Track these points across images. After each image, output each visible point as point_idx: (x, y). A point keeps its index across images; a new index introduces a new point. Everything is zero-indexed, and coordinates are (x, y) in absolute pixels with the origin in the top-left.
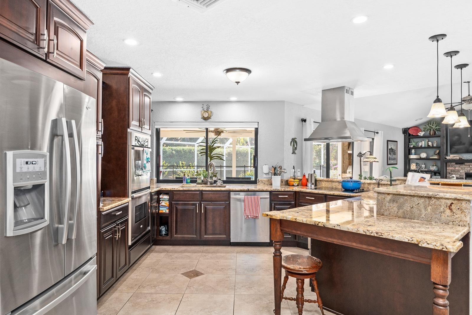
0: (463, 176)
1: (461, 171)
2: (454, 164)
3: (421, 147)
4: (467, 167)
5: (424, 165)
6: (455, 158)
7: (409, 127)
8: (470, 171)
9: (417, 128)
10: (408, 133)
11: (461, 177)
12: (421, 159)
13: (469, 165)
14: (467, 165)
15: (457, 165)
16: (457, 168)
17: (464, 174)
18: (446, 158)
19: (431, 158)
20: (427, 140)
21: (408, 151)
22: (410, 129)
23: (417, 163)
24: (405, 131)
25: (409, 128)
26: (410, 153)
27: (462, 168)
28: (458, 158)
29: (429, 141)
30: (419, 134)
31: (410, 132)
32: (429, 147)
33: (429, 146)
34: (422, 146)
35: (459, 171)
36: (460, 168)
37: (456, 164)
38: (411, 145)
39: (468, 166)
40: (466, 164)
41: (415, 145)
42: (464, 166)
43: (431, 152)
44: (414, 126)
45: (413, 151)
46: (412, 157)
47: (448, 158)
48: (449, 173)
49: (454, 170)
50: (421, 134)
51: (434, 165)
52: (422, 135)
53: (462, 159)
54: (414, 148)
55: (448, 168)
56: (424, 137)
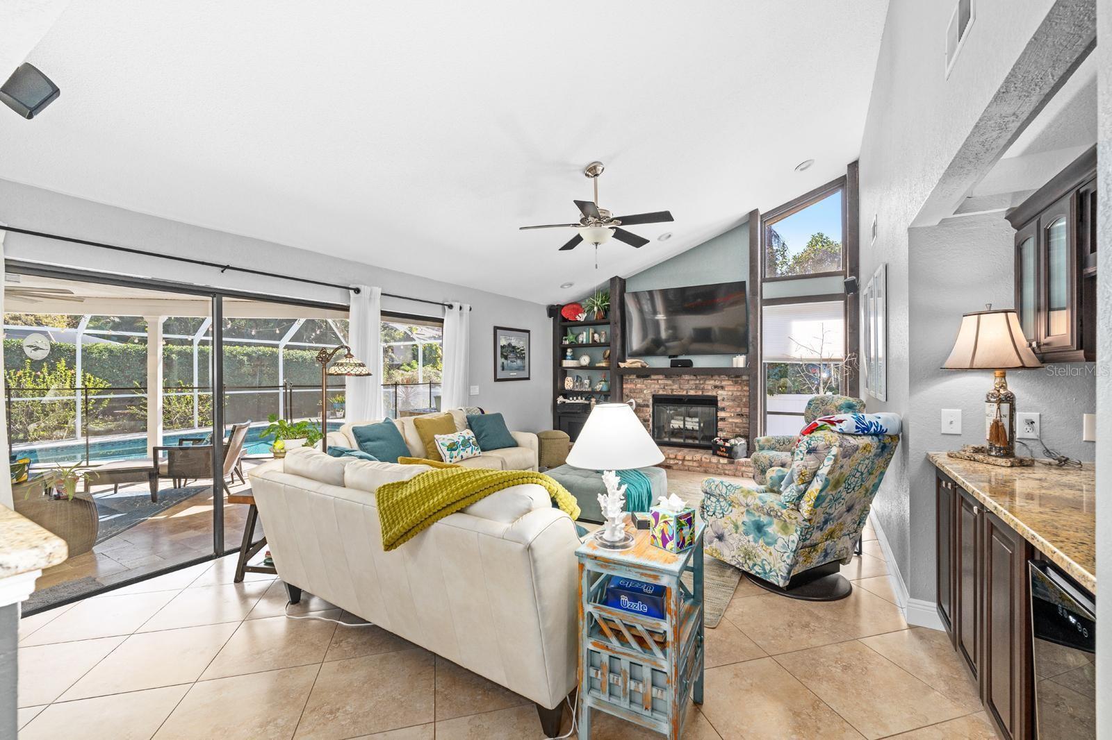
0: (648, 401)
1: (645, 392)
2: (634, 377)
3: (582, 346)
4: (654, 384)
5: (588, 381)
6: (634, 365)
7: (562, 303)
8: (659, 391)
9: (576, 306)
10: (559, 315)
11: (646, 403)
12: (582, 368)
13: (658, 380)
14: (654, 380)
15: (639, 381)
16: (639, 386)
17: (651, 397)
18: (619, 366)
19: (597, 365)
20: (591, 331)
21: (560, 353)
22: (565, 308)
23: (577, 376)
24: (554, 311)
25: (562, 307)
26: (564, 357)
27: (646, 386)
28: (639, 365)
29: (595, 332)
30: (578, 318)
31: (565, 314)
32: (595, 344)
33: (595, 341)
34: (583, 342)
35: (641, 391)
36: (643, 386)
37: (638, 377)
38: (566, 340)
39: (656, 382)
40: (653, 377)
41: (574, 340)
42: (650, 381)
43: (599, 352)
44: (573, 301)
45: (569, 352)
46: (567, 363)
47: (622, 365)
48: (627, 396)
49: (633, 389)
50: (582, 317)
51: (601, 381)
52: (582, 320)
53: (645, 367)
54: (572, 345)
55: (624, 386)
56: (586, 324)
